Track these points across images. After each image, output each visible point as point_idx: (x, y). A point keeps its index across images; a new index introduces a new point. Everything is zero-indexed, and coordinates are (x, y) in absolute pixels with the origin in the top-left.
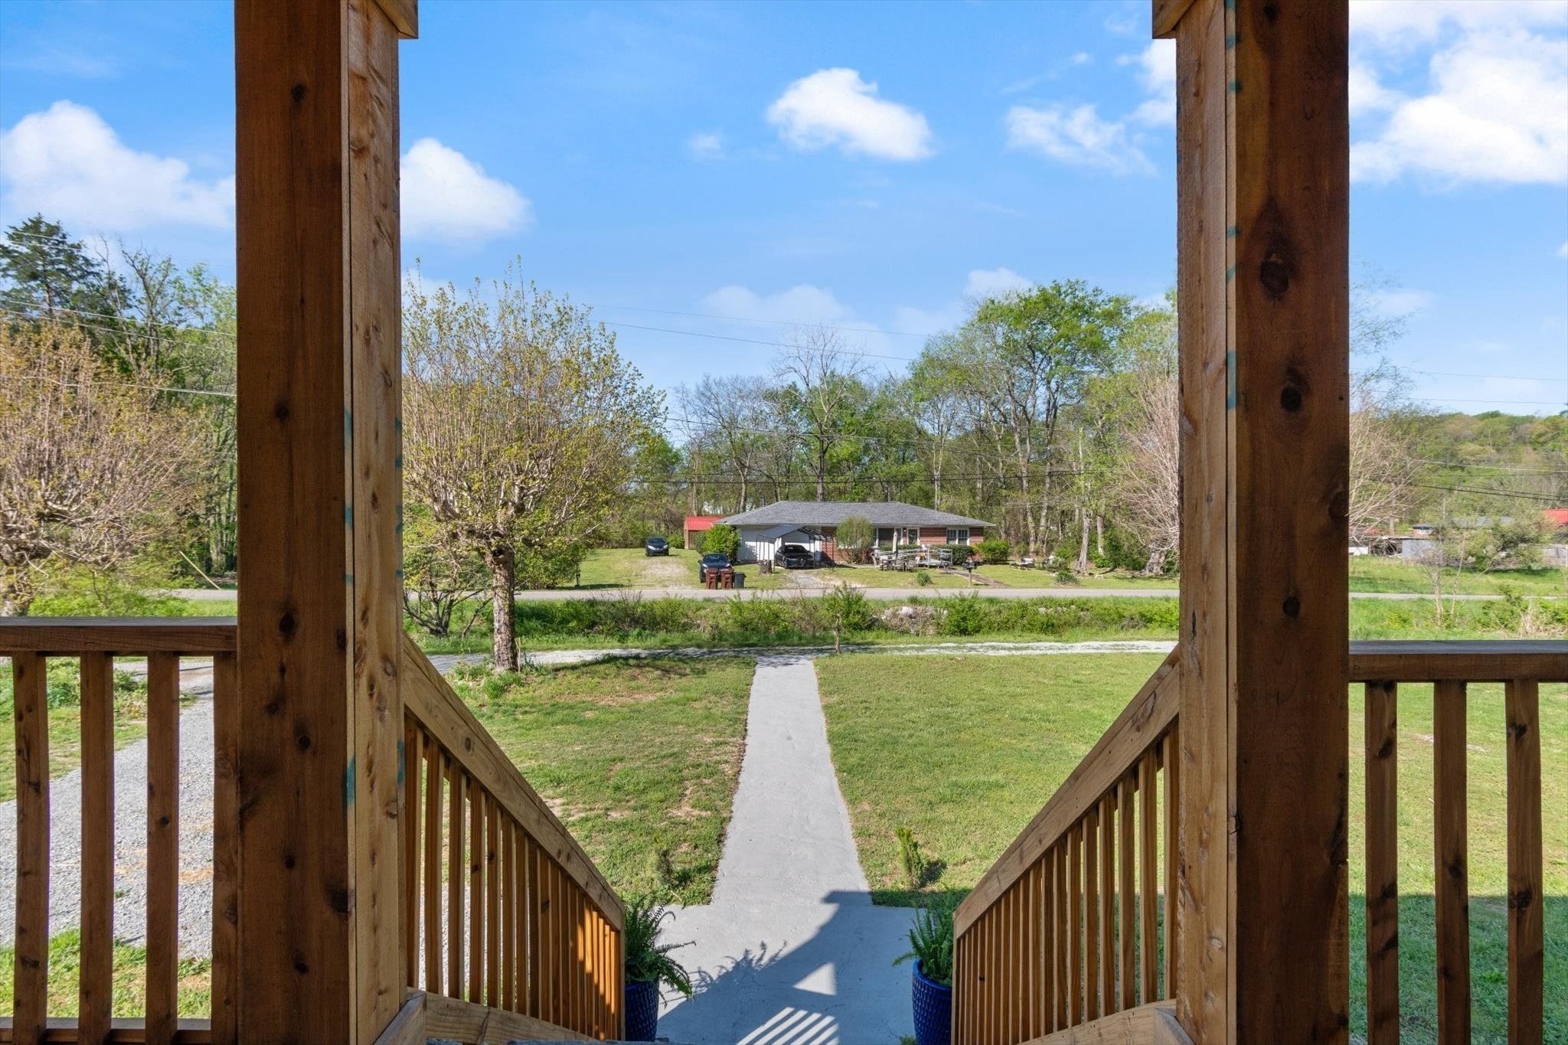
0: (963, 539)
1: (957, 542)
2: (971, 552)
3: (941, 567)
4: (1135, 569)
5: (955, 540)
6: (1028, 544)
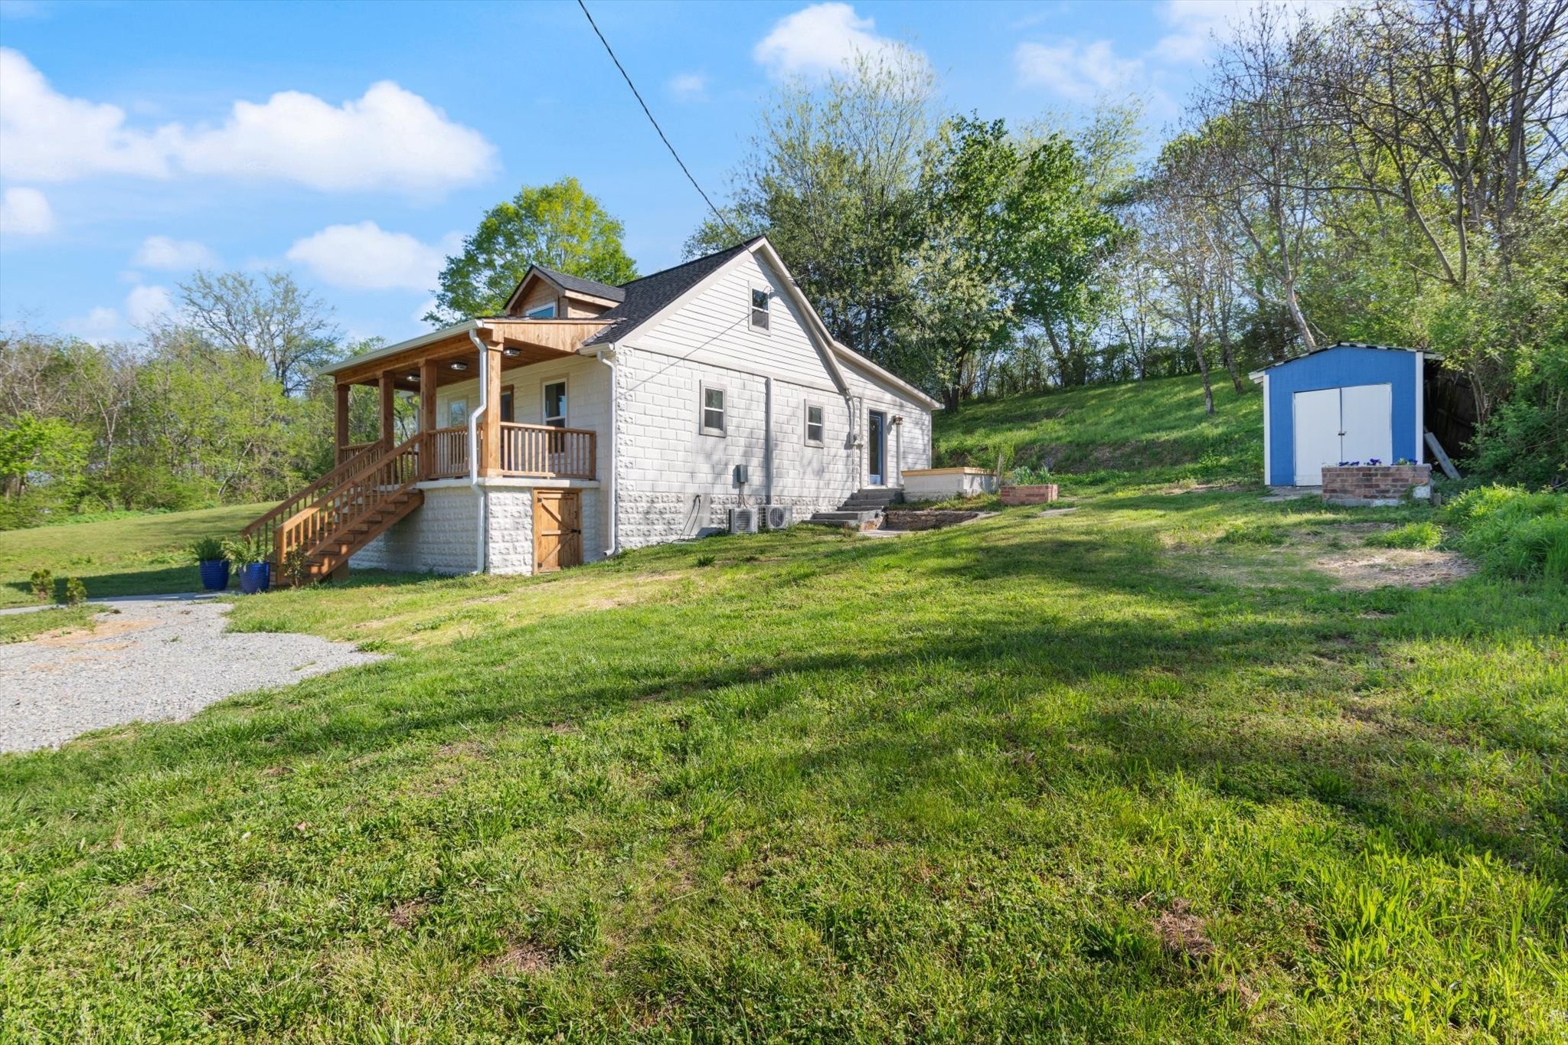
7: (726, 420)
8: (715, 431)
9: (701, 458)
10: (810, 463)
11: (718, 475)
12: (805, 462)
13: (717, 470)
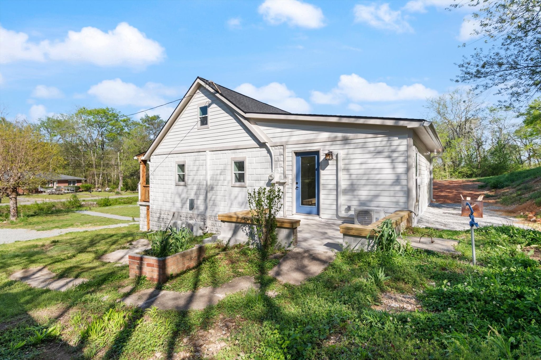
0: (74, 184)
1: (72, 185)
2: (79, 188)
3: (72, 193)
4: (133, 191)
5: (71, 184)
6: (95, 185)
7: (186, 178)
8: (182, 183)
9: (177, 196)
10: (236, 197)
11: (183, 204)
12: (233, 197)
13: (183, 202)
